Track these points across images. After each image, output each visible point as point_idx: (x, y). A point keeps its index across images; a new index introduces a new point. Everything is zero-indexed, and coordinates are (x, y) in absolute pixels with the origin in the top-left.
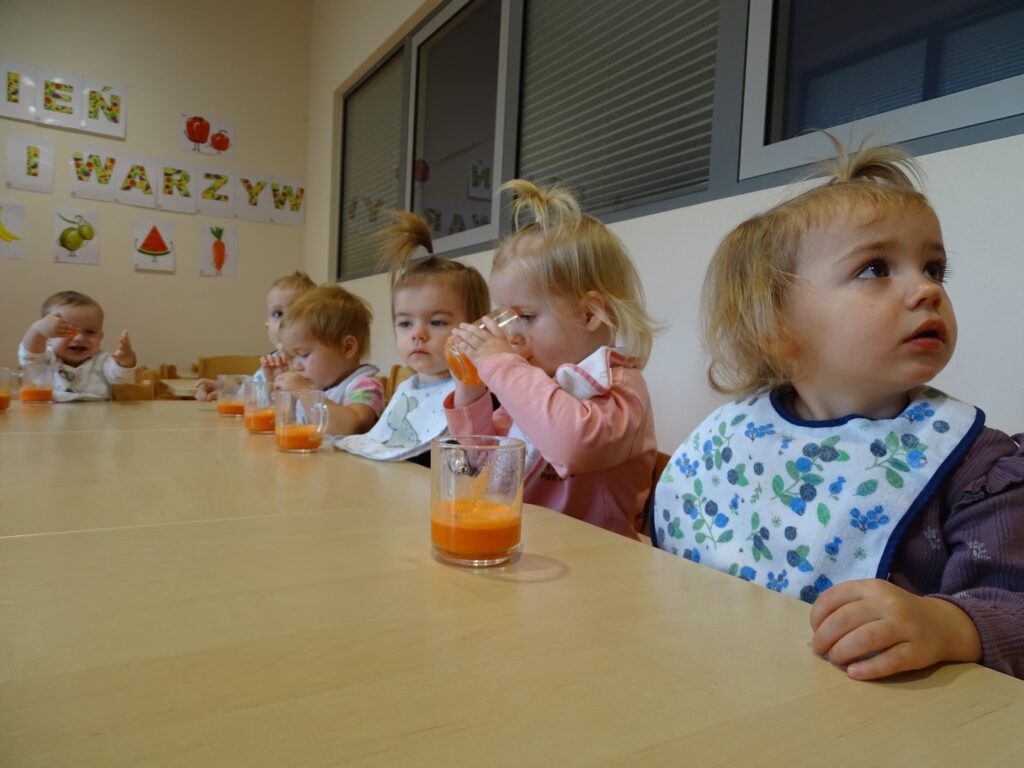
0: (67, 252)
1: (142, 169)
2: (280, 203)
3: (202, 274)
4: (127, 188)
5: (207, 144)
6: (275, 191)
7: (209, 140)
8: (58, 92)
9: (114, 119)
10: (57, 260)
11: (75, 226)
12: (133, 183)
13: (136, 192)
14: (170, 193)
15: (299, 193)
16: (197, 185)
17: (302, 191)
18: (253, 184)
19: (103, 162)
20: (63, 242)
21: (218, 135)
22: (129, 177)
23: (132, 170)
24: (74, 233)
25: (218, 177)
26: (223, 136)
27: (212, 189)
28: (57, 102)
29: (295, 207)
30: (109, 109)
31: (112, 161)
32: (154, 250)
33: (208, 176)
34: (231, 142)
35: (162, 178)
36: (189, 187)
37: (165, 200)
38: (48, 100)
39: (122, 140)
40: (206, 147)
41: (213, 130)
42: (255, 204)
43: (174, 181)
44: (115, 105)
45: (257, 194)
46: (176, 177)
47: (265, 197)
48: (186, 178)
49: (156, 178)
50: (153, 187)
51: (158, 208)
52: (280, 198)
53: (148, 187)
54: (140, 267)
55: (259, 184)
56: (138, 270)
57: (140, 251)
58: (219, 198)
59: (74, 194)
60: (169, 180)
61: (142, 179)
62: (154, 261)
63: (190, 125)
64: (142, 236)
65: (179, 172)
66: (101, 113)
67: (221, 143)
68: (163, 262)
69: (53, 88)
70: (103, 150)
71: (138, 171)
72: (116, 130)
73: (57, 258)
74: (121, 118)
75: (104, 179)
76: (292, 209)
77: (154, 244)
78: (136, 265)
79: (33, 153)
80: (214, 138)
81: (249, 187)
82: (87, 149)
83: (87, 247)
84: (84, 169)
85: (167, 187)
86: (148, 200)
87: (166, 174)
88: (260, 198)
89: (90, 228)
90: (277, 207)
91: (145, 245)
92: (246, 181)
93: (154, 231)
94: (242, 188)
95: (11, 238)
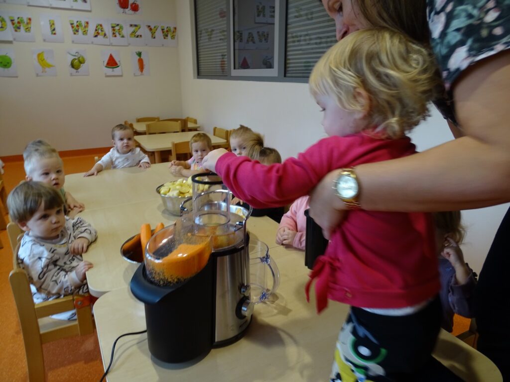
0: (75, 71)
1: (101, 25)
2: (166, 36)
3: (135, 75)
4: (96, 36)
5: (129, 9)
6: (163, 30)
7: (129, 7)
9: (85, 1)
10: (71, 75)
11: (77, 58)
12: (98, 33)
13: (100, 37)
14: (115, 36)
15: (174, 30)
16: (127, 31)
17: (175, 28)
18: (153, 28)
19: (84, 24)
20: (73, 65)
21: (133, 3)
22: (96, 30)
23: (97, 27)
24: (76, 61)
25: (136, 26)
26: (135, 4)
27: (134, 32)
29: (173, 37)
31: (87, 23)
32: (112, 65)
33: (131, 25)
34: (140, 6)
35: (111, 29)
36: (124, 32)
37: (113, 40)
39: (90, 11)
40: (128, 11)
41: (131, 2)
42: (154, 38)
43: (116, 30)
45: (155, 33)
46: (117, 28)
47: (159, 34)
48: (121, 28)
49: (108, 30)
50: (107, 34)
51: (111, 45)
52: (166, 33)
53: (105, 35)
54: (108, 74)
55: (155, 27)
56: (107, 76)
57: (106, 67)
58: (137, 37)
59: (73, 42)
60: (114, 30)
61: (102, 31)
62: (113, 71)
64: (106, 59)
65: (118, 25)
67: (135, 8)
68: (117, 71)
70: (82, 18)
71: (99, 27)
72: (86, 6)
73: (71, 74)
74: (88, 1)
75: (85, 33)
77: (112, 63)
78: (106, 74)
79: (52, 24)
80: (131, 5)
81: (151, 29)
82: (76, 17)
83: (83, 67)
84: (76, 28)
85: (114, 33)
86: (106, 41)
87: (113, 27)
88: (156, 35)
89: (83, 57)
90: (165, 38)
91: (108, 64)
92: (149, 26)
93: (111, 56)
94: (147, 30)
95: (50, 66)
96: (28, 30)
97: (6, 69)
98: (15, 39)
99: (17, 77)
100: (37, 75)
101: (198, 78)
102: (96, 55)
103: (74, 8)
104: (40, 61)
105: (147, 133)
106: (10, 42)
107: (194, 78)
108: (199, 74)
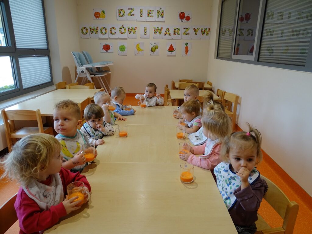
0: (153, 53)
1: (169, 29)
3: (182, 56)
4: (165, 35)
5: (184, 19)
6: (202, 30)
7: (185, 18)
8: (150, 12)
9: (162, 17)
10: (150, 55)
11: (154, 46)
12: (167, 33)
13: (167, 35)
14: (175, 35)
16: (182, 31)
17: (210, 29)
18: (196, 29)
19: (160, 28)
20: (152, 50)
21: (187, 16)
22: (166, 32)
23: (166, 30)
24: (154, 48)
25: (187, 28)
27: (185, 32)
28: (150, 15)
29: (207, 34)
30: (161, 14)
31: (162, 28)
33: (184, 28)
34: (191, 18)
35: (173, 31)
36: (180, 32)
37: (174, 37)
38: (148, 15)
39: (164, 22)
40: (184, 20)
41: (186, 15)
42: (196, 35)
43: (176, 31)
44: (163, 13)
46: (177, 30)
47: (199, 32)
48: (179, 30)
49: (172, 31)
50: (171, 34)
51: (172, 39)
52: (203, 32)
53: (170, 34)
54: (168, 55)
55: (198, 29)
56: (168, 56)
57: (168, 51)
58: (187, 35)
59: (154, 38)
60: (175, 31)
61: (168, 32)
62: (171, 53)
63: (180, 15)
64: (168, 47)
65: (177, 28)
66: (160, 16)
67: (188, 19)
68: (173, 53)
69: (149, 11)
70: (159, 25)
71: (168, 30)
72: (163, 19)
73: (150, 54)
74: (164, 17)
75: (160, 33)
76: (206, 35)
77: (171, 49)
79: (145, 29)
80: (186, 17)
81: (195, 30)
82: (156, 25)
83: (157, 51)
84: (156, 31)
85: (174, 33)
86: (170, 37)
87: (174, 30)
88: (198, 33)
89: (157, 46)
90: (202, 35)
91: (169, 49)
92: (194, 28)
93: (171, 45)
94: (193, 31)
95: (141, 50)
96: (134, 33)
97: (122, 52)
98: (128, 38)
99: (126, 56)
100: (135, 55)
101: (217, 59)
102: (164, 45)
103: (157, 21)
104: (138, 48)
105: (179, 89)
106: (126, 39)
107: (214, 59)
108: (218, 56)
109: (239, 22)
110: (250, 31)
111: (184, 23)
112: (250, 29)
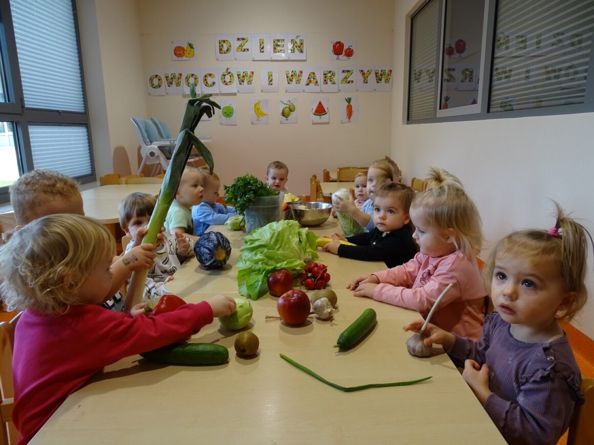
0: (285, 118)
1: (314, 73)
2: (379, 80)
3: (342, 122)
4: (308, 84)
5: (343, 55)
6: (376, 73)
7: (344, 53)
8: (279, 43)
9: (302, 52)
10: (281, 123)
11: (288, 106)
12: (310, 81)
13: (312, 85)
14: (327, 83)
15: (389, 73)
16: (338, 77)
17: (391, 71)
18: (366, 72)
19: (298, 73)
20: (283, 114)
21: (348, 49)
22: (309, 78)
23: (310, 75)
24: (287, 109)
25: (348, 71)
26: (350, 49)
27: (346, 78)
28: (279, 48)
29: (387, 81)
30: (299, 47)
31: (301, 72)
32: (320, 113)
33: (343, 71)
34: (354, 51)
35: (323, 76)
36: (335, 79)
37: (324, 87)
38: (275, 48)
39: (305, 61)
40: (342, 57)
41: (345, 47)
42: (367, 83)
43: (328, 77)
44: (302, 44)
45: (367, 77)
46: (329, 75)
47: (372, 78)
48: (334, 74)
49: (320, 77)
50: (319, 82)
51: (321, 92)
52: (379, 77)
53: (317, 82)
54: (315, 122)
55: (368, 71)
56: (314, 124)
57: (314, 114)
58: (349, 82)
59: (286, 91)
60: (326, 77)
61: (314, 79)
62: (321, 118)
63: (334, 46)
64: (315, 107)
65: (330, 72)
66: (296, 49)
67: (349, 53)
68: (324, 118)
69: (276, 42)
70: (297, 67)
71: (312, 75)
72: (302, 56)
73: (281, 122)
74: (304, 51)
75: (298, 82)
76: (386, 82)
77: (320, 110)
78: (313, 121)
79: (270, 76)
80: (346, 51)
81: (364, 74)
82: (291, 68)
83: (293, 115)
84: (290, 78)
85: (325, 81)
86: (317, 89)
87: (324, 74)
88: (369, 80)
89: (294, 106)
90: (378, 82)
91: (316, 111)
92: (362, 71)
93: (320, 104)
94: (360, 75)
95: (264, 115)
96: (250, 82)
97: (228, 118)
98: (238, 92)
99: (236, 125)
100: (252, 123)
101: (407, 124)
102: (306, 103)
103: (291, 59)
104: (256, 110)
105: (338, 181)
106: (235, 94)
107: (403, 124)
108: (409, 118)
109: (446, 56)
110: (468, 73)
111: (343, 62)
112: (467, 69)
